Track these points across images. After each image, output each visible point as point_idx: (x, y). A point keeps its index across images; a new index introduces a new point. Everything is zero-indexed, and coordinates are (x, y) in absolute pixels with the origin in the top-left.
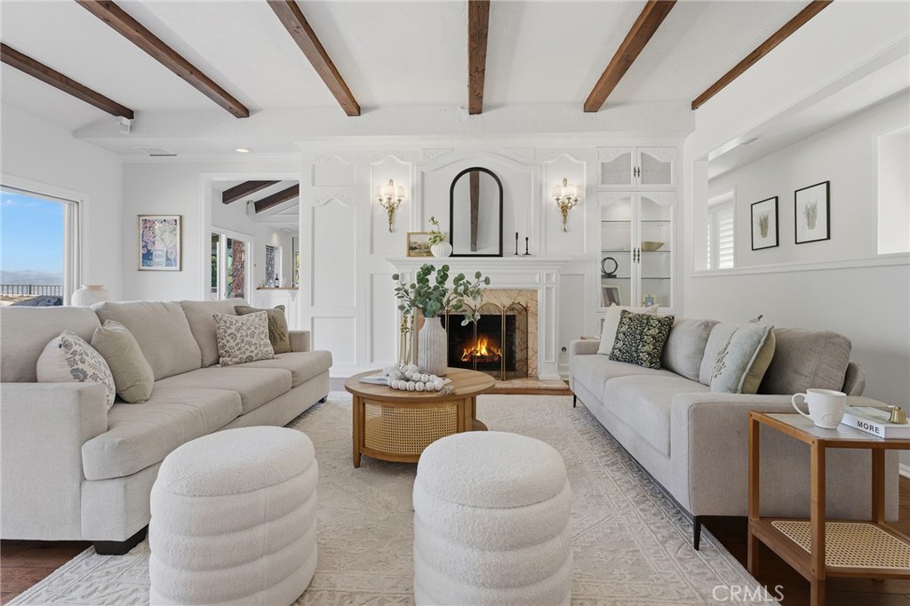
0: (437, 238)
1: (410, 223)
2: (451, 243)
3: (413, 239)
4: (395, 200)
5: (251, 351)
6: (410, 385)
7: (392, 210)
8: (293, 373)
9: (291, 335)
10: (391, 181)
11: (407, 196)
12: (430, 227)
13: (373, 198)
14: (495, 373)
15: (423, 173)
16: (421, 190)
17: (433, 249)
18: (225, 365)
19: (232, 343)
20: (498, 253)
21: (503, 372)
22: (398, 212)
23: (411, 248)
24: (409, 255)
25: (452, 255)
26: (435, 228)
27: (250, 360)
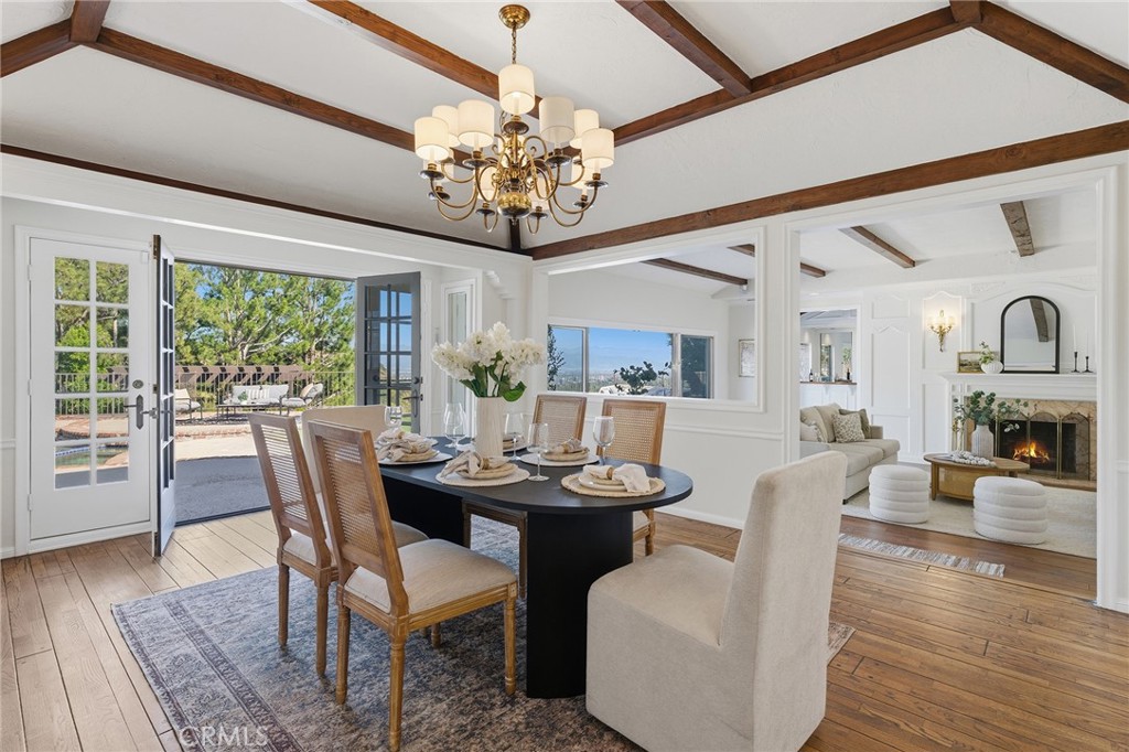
0: (987, 359)
1: (960, 343)
2: (1002, 361)
3: (963, 358)
4: (946, 327)
5: (854, 437)
6: (967, 461)
7: (942, 334)
8: (884, 451)
9: (872, 428)
10: (942, 311)
11: (957, 323)
12: (981, 349)
13: (925, 325)
14: (1052, 472)
15: (973, 304)
16: (972, 317)
17: (983, 367)
18: (840, 442)
19: (844, 431)
20: (1054, 369)
21: (1059, 471)
22: (948, 336)
23: (961, 365)
24: (960, 371)
25: (1003, 372)
26: (986, 350)
27: (852, 441)
